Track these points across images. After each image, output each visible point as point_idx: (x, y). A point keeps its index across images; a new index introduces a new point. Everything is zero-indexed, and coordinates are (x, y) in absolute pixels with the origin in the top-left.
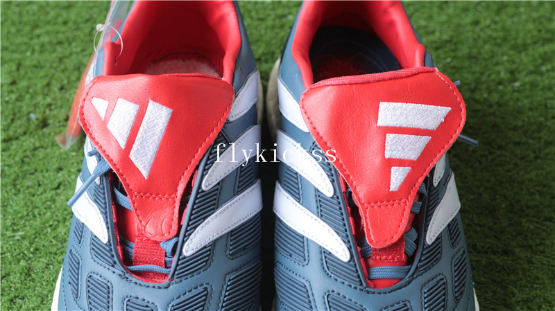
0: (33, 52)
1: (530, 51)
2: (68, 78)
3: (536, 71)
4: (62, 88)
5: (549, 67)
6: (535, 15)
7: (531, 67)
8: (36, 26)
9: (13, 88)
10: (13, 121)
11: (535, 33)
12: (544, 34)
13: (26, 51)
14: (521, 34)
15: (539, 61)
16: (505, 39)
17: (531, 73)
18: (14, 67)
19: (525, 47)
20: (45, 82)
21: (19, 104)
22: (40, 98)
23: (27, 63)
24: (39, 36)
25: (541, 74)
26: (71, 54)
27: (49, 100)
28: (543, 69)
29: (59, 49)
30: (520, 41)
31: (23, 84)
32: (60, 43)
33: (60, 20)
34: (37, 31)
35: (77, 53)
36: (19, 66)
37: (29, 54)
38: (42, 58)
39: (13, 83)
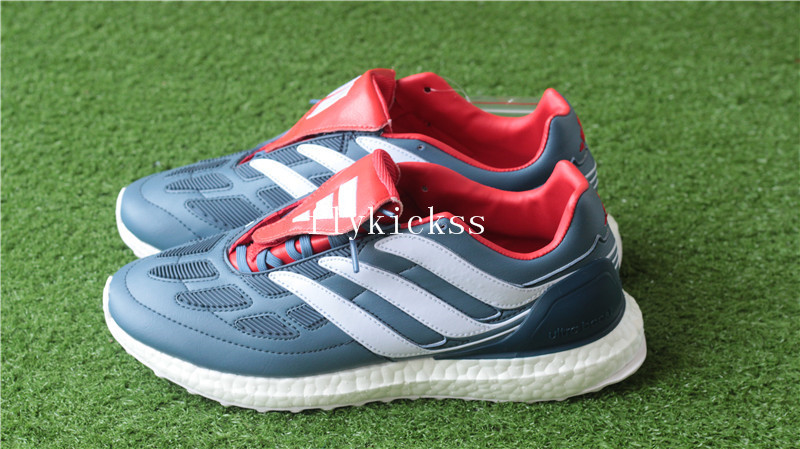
0: (157, 120)
1: (613, 125)
2: (190, 139)
3: (617, 139)
4: (184, 146)
5: (628, 135)
6: (618, 99)
7: (613, 136)
8: (158, 103)
9: (139, 145)
10: (140, 167)
11: (619, 112)
12: (626, 113)
13: (150, 119)
14: (605, 113)
15: (621, 132)
16: (590, 117)
17: (612, 140)
18: (139, 131)
19: (609, 122)
20: (169, 141)
21: (145, 156)
22: (164, 153)
23: (152, 128)
24: (161, 110)
25: (622, 142)
26: (191, 123)
27: (172, 153)
28: (624, 137)
29: (180, 119)
30: (604, 118)
31: (148, 142)
32: (181, 115)
33: (180, 99)
34: (160, 106)
35: (197, 123)
36: (144, 130)
37: (153, 122)
38: (165, 126)
39: (139, 141)
